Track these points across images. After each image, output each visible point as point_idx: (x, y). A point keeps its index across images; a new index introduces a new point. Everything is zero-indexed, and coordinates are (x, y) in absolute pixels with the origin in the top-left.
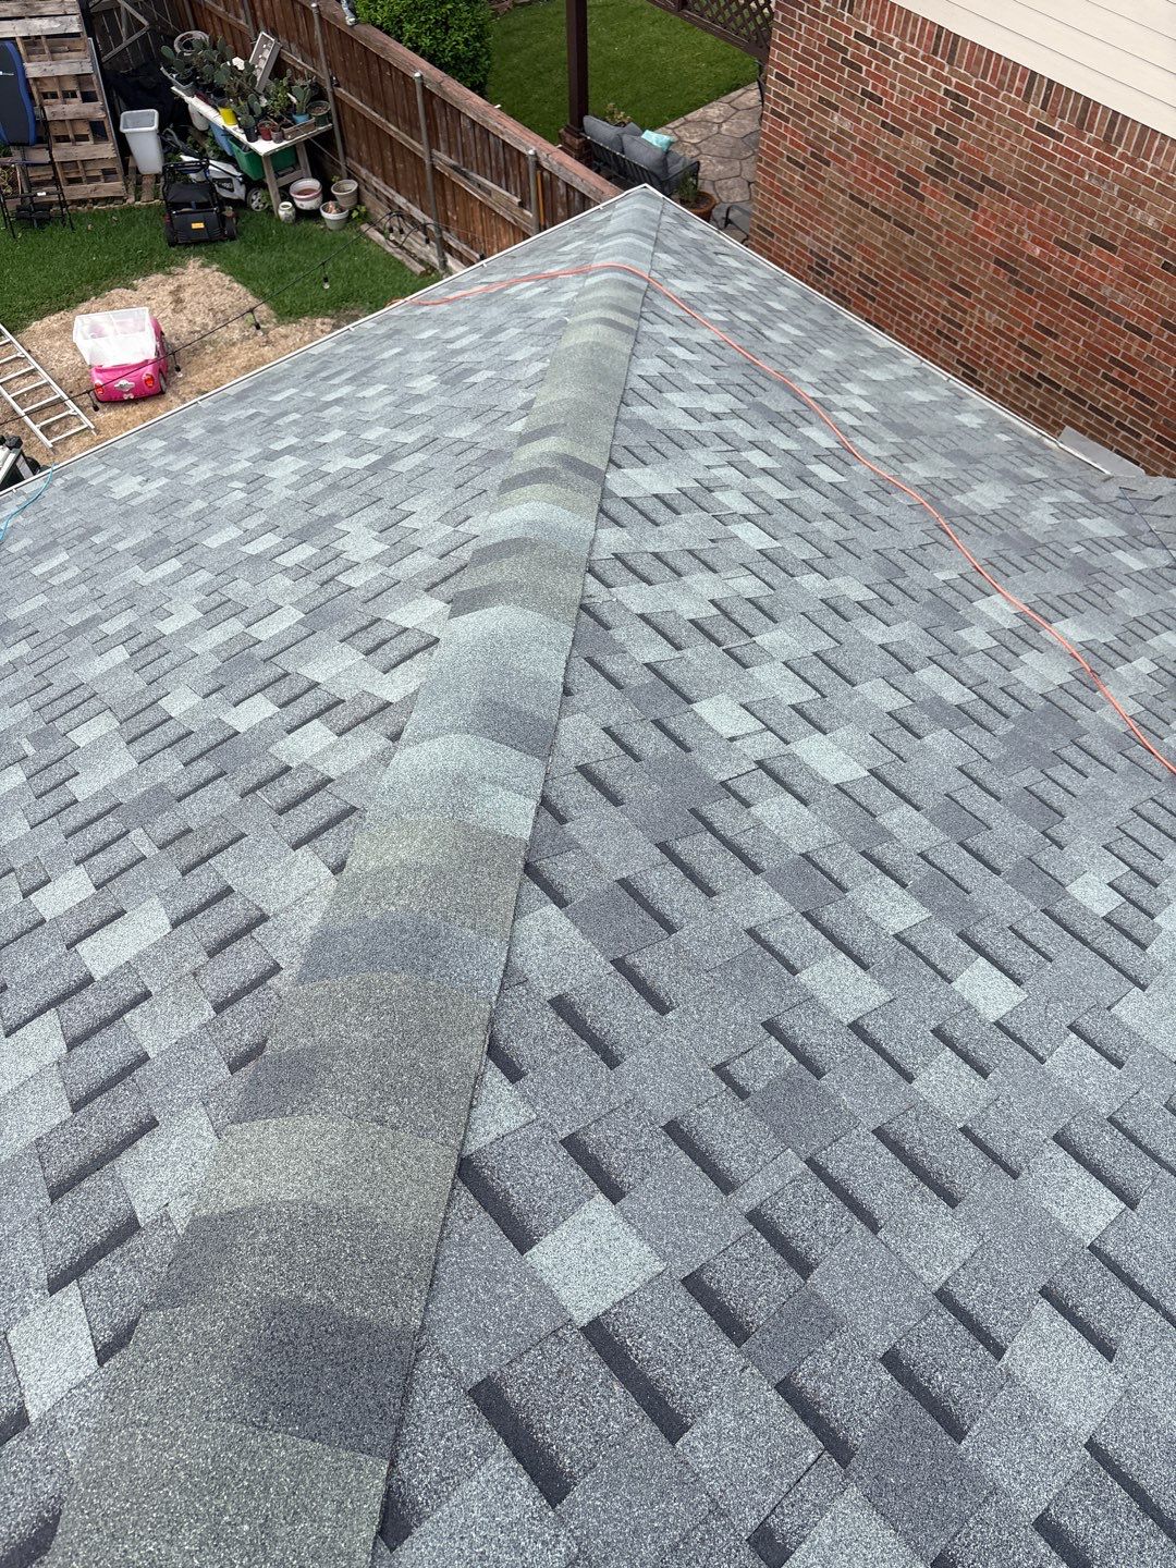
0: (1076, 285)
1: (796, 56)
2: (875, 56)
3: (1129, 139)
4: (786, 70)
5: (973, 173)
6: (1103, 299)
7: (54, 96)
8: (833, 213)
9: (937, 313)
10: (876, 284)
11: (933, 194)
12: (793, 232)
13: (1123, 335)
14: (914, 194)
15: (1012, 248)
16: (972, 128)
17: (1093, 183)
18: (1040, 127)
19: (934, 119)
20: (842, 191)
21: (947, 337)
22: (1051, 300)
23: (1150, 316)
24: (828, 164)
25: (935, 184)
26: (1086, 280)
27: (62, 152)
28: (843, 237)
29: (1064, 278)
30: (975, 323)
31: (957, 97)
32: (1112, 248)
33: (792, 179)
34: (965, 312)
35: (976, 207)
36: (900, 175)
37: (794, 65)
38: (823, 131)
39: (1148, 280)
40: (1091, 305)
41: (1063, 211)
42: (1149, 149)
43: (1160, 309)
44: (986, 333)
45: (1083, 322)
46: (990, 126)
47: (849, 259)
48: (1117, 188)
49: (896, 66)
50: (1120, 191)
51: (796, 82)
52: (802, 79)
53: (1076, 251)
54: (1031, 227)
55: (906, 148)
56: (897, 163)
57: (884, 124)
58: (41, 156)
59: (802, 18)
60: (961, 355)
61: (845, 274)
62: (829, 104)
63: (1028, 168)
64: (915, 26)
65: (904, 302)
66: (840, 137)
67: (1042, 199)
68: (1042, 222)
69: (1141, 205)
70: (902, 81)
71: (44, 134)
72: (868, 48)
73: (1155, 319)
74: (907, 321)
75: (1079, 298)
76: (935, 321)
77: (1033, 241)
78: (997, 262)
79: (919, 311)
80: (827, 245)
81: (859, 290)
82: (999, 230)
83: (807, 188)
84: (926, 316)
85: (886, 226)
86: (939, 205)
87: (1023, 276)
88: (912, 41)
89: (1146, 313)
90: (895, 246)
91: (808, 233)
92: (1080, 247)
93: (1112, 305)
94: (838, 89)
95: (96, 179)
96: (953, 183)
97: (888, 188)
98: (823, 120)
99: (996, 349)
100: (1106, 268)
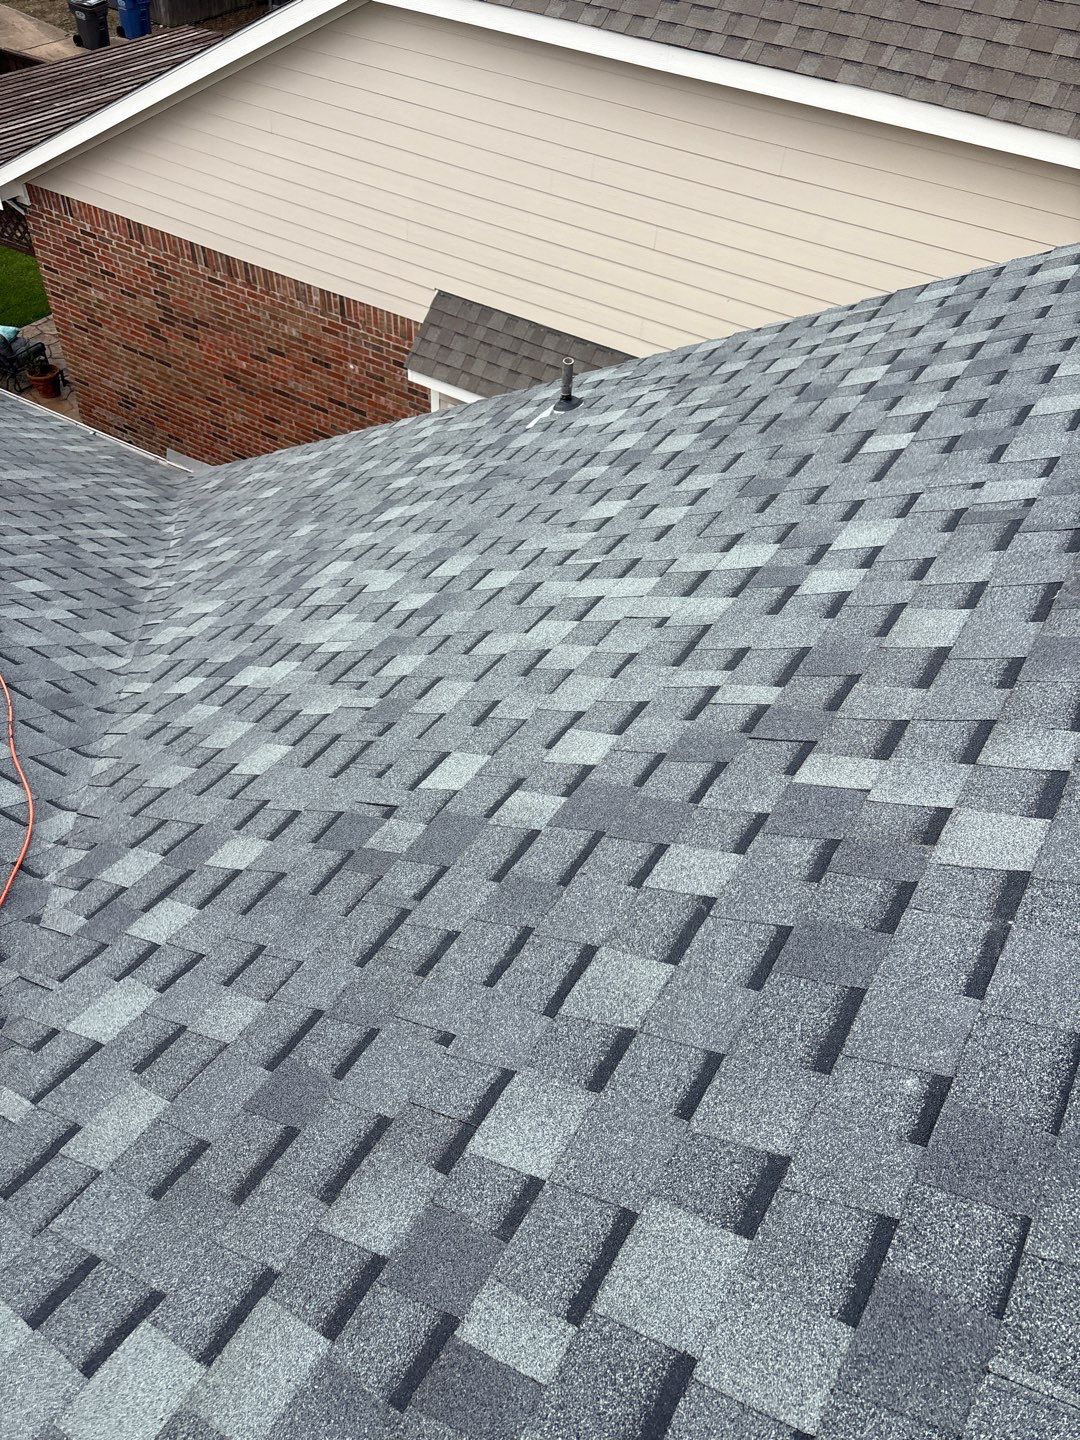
0: (273, 384)
1: (51, 251)
2: (98, 244)
3: (260, 279)
4: (49, 263)
5: (186, 317)
6: (291, 390)
8: (118, 361)
9: (207, 421)
10: (164, 408)
11: (170, 336)
12: (99, 380)
13: (313, 413)
14: (160, 338)
15: (228, 365)
16: (174, 286)
17: (254, 312)
18: (210, 279)
19: (149, 283)
20: (117, 344)
21: (220, 437)
22: (265, 396)
23: (320, 396)
24: (100, 325)
25: (168, 329)
26: (278, 379)
28: (130, 377)
29: (265, 380)
30: (232, 423)
31: (156, 266)
32: (282, 355)
33: (83, 340)
34: (222, 416)
35: (198, 341)
36: (146, 325)
37: (52, 258)
38: (88, 302)
39: (309, 372)
40: (288, 396)
41: (244, 334)
42: (272, 284)
43: (324, 391)
44: (240, 429)
45: (289, 409)
46: (182, 283)
47: (141, 392)
48: (267, 313)
49: (113, 250)
50: (270, 315)
51: (59, 270)
52: (61, 267)
53: (265, 361)
54: (234, 349)
55: (142, 306)
56: (140, 317)
57: (122, 291)
59: (44, 224)
60: (232, 448)
61: (142, 403)
62: (84, 282)
63: (216, 309)
64: (113, 220)
65: (186, 417)
66: (100, 305)
67: (231, 329)
68: (238, 344)
69: (285, 322)
70: (121, 259)
72: (92, 240)
73: (323, 397)
74: (193, 430)
75: (280, 392)
76: (209, 427)
77: (239, 357)
78: (226, 377)
79: (197, 422)
80: (124, 385)
81: (156, 415)
82: (217, 355)
83: (95, 345)
84: (202, 424)
85: (153, 364)
86: (178, 345)
87: (244, 384)
88: (115, 231)
89: (317, 395)
90: (163, 376)
91: (108, 378)
92: (266, 357)
93: (299, 393)
94: (85, 271)
96: (179, 327)
97: (143, 337)
98: (86, 295)
99: (250, 439)
100: (285, 369)
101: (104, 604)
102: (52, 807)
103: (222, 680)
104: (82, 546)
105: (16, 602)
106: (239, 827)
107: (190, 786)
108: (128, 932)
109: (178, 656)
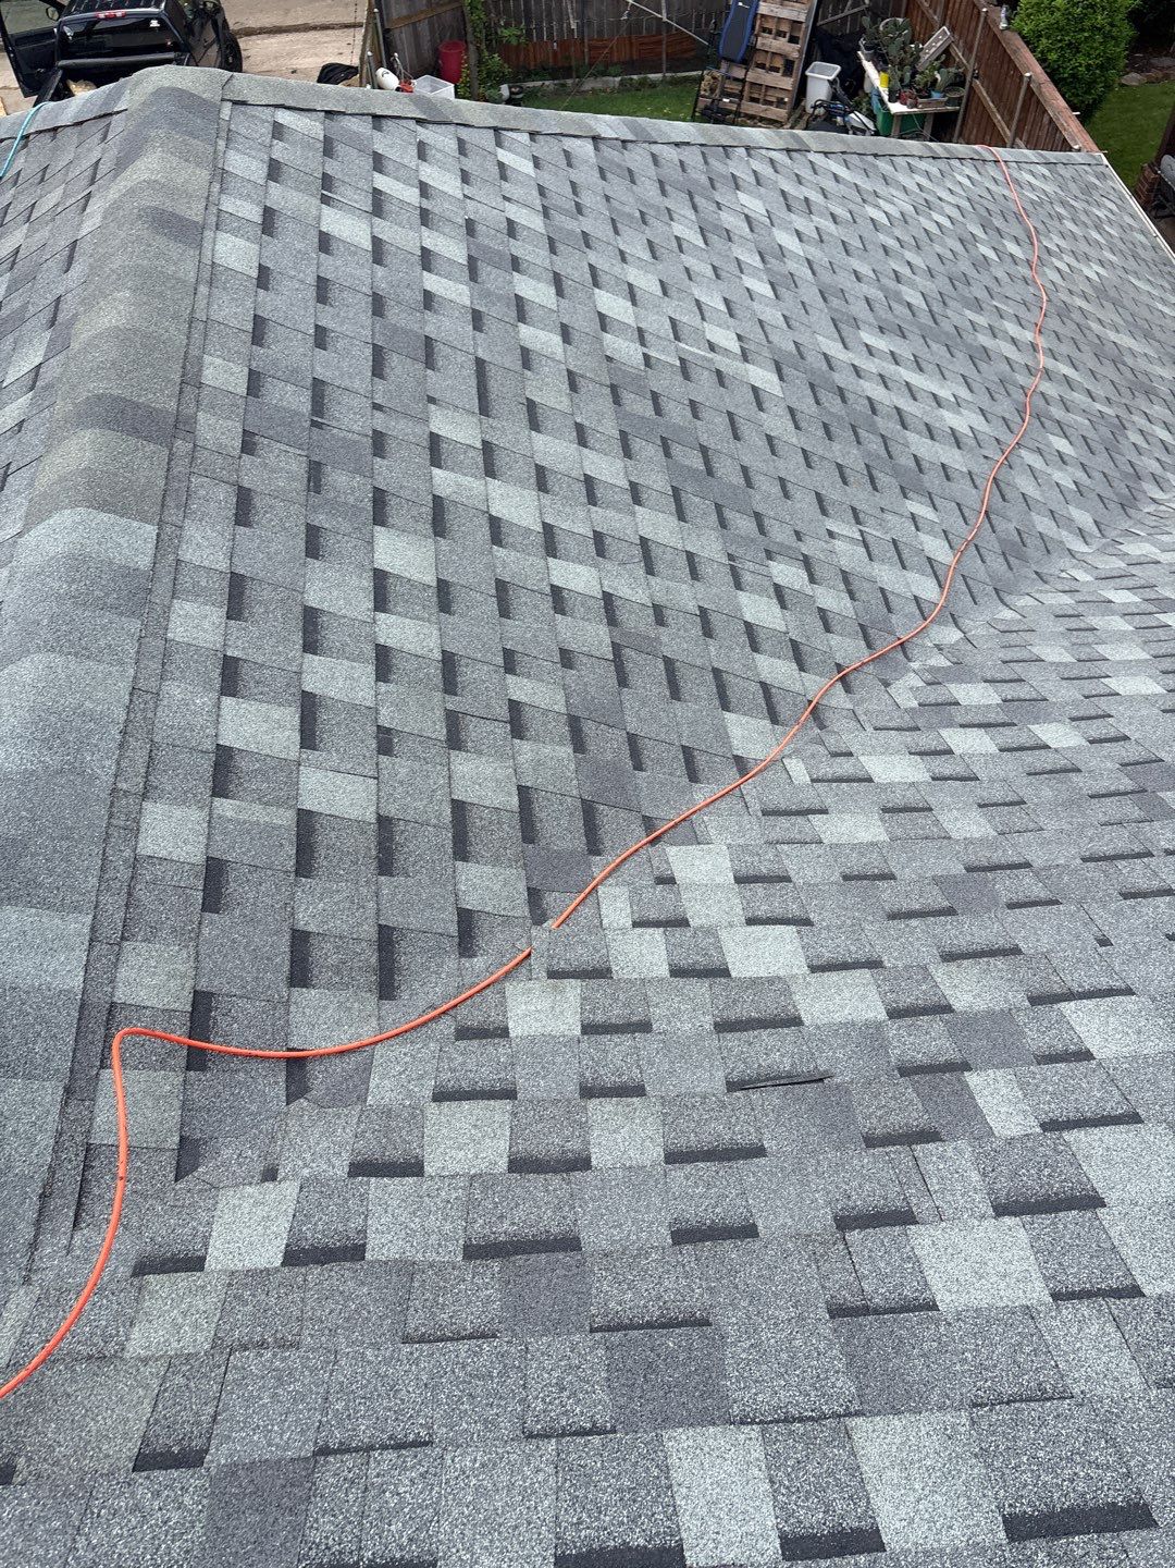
7: (770, 32)
27: (754, 75)
58: (739, 73)
71: (748, 58)
95: (771, 103)
101: (1107, 493)
102: (951, 620)
103: (1155, 610)
104: (1129, 433)
105: (1039, 451)
106: (1073, 719)
107: (1062, 669)
108: (940, 731)
109: (1133, 570)
